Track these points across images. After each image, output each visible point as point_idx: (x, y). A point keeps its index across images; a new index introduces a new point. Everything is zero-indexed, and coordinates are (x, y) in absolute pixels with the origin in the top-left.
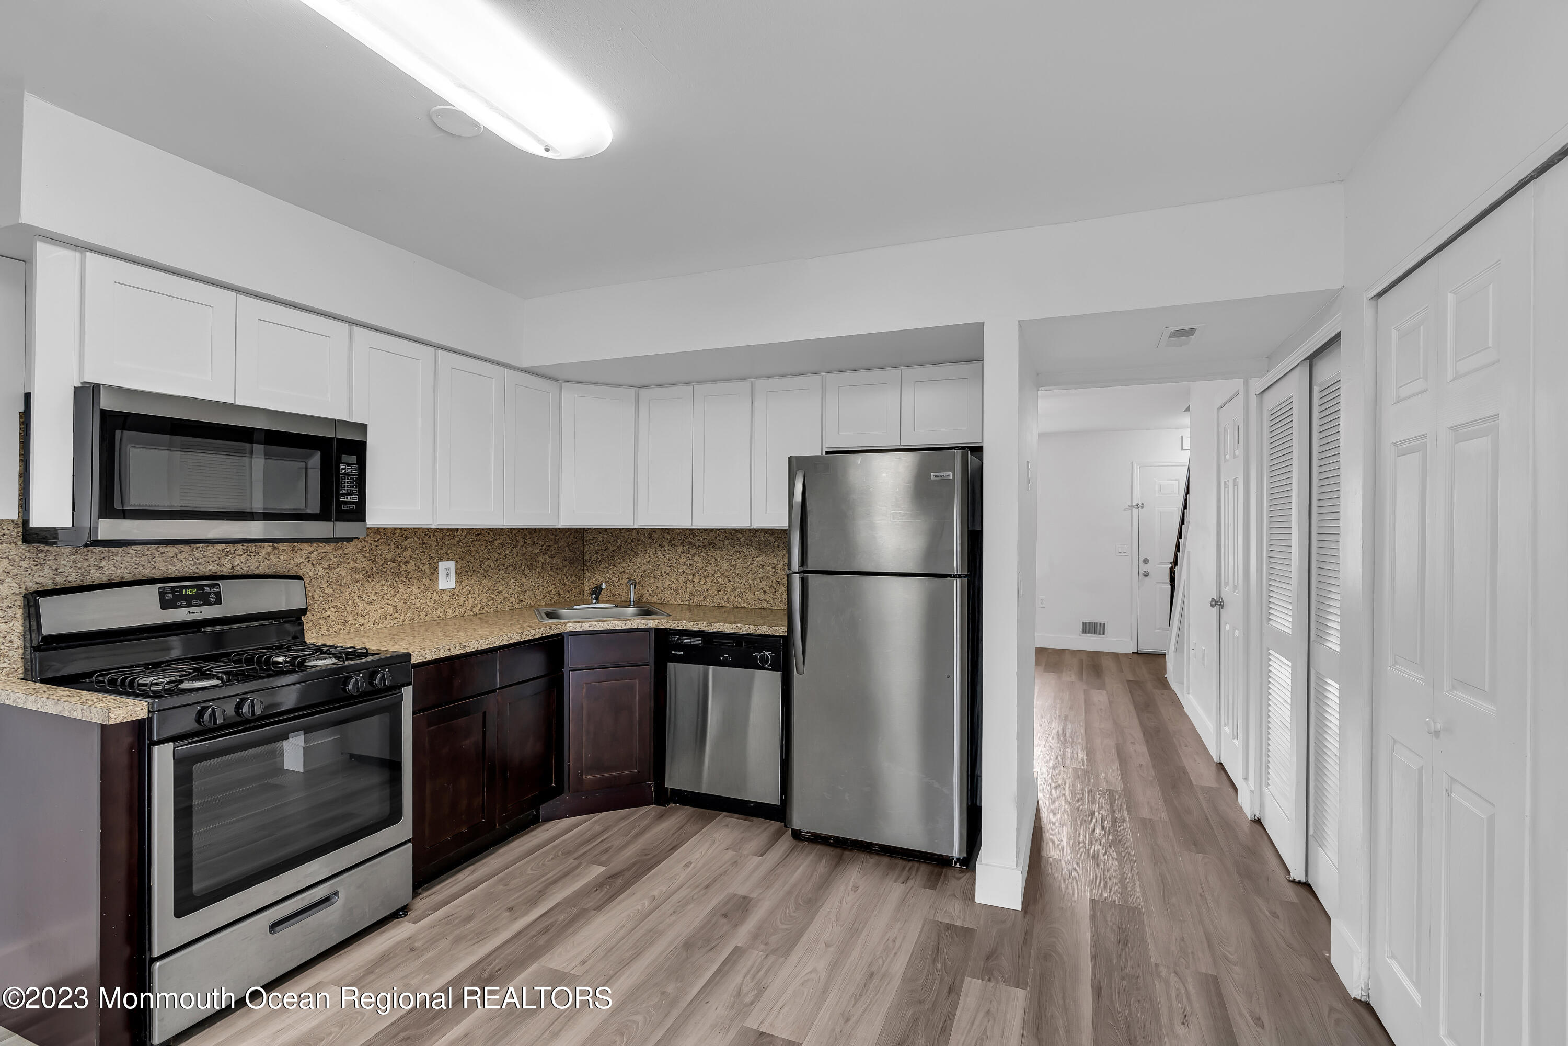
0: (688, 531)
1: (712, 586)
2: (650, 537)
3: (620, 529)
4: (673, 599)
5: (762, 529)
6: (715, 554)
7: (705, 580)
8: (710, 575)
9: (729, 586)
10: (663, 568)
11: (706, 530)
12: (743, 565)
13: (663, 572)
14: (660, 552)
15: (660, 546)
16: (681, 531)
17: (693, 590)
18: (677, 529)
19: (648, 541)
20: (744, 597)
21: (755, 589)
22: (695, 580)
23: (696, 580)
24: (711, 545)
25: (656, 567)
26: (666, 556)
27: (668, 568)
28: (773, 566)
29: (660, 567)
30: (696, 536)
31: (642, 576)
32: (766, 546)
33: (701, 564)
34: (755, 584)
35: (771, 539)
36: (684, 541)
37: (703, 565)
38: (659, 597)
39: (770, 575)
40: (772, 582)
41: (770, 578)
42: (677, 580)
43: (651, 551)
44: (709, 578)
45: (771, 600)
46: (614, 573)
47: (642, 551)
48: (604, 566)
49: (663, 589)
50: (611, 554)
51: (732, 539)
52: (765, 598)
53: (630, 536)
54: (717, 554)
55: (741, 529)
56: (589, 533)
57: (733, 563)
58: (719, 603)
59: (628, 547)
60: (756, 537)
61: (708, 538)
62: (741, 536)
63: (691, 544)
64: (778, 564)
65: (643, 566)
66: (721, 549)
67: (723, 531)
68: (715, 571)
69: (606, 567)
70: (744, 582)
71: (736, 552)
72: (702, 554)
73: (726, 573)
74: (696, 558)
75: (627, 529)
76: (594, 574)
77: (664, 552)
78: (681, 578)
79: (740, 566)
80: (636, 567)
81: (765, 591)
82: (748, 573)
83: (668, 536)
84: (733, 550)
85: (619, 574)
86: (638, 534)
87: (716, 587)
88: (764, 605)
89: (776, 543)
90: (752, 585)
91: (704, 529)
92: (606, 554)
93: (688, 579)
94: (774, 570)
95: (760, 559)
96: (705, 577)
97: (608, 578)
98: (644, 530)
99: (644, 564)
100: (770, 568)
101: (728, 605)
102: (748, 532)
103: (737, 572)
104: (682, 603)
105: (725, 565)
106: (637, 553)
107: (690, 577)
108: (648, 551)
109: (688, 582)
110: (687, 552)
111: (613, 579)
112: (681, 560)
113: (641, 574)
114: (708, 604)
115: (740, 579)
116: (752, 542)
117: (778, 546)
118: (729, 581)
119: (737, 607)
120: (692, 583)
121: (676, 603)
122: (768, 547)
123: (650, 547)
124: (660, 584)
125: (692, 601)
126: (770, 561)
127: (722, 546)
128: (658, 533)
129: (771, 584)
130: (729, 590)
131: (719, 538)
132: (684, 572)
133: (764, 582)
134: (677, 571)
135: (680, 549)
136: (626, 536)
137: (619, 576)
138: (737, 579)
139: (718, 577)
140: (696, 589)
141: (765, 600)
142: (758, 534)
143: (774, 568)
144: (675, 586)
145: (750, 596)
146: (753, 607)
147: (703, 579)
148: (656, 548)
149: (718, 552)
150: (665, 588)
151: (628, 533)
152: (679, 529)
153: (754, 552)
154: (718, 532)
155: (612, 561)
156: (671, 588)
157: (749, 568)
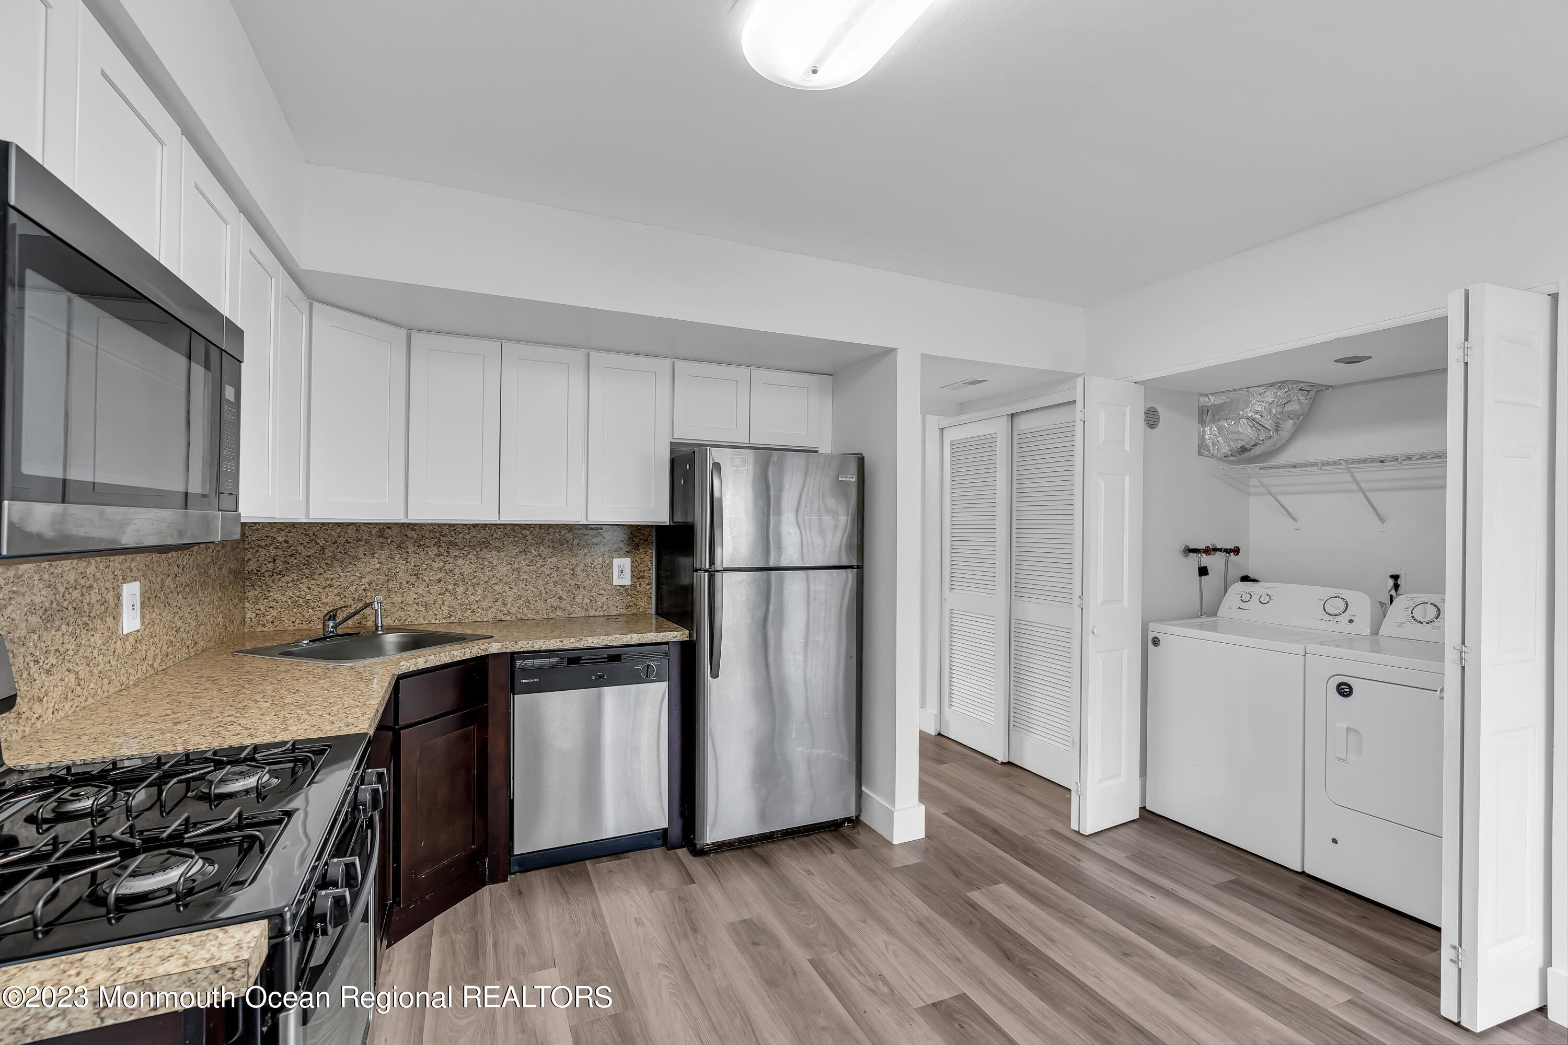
0: (446, 527)
1: (484, 597)
2: (382, 536)
3: (323, 524)
4: (422, 618)
5: (557, 525)
6: (489, 556)
7: (474, 589)
8: (482, 583)
9: (510, 597)
10: (403, 577)
11: (475, 526)
12: (530, 568)
13: (405, 583)
14: (399, 556)
15: (399, 547)
16: (436, 527)
17: (455, 604)
18: (428, 524)
19: (376, 542)
20: (532, 607)
21: (546, 596)
22: (457, 590)
23: (460, 590)
24: (485, 544)
25: (391, 576)
26: (409, 560)
27: (413, 577)
28: (571, 567)
29: (398, 576)
30: (460, 533)
31: (365, 590)
32: (562, 544)
33: (467, 569)
34: (547, 590)
35: (569, 536)
36: (439, 540)
37: (470, 571)
38: (397, 616)
39: (567, 577)
40: (570, 586)
41: (568, 582)
42: (429, 592)
43: (383, 555)
44: (480, 586)
45: (568, 607)
46: (309, 588)
47: (365, 554)
48: (289, 579)
49: (404, 605)
50: (304, 561)
51: (515, 537)
52: (562, 605)
53: (343, 534)
54: (492, 556)
55: (527, 525)
56: (257, 529)
57: (516, 566)
58: (496, 617)
59: (338, 550)
60: (548, 534)
61: (479, 536)
62: (528, 532)
63: (452, 544)
64: (577, 565)
65: (367, 576)
66: (499, 549)
67: (501, 527)
68: (489, 576)
69: (293, 581)
70: (532, 588)
71: (520, 552)
72: (470, 556)
73: (506, 578)
74: (460, 562)
75: (336, 524)
76: (266, 593)
77: (405, 556)
78: (435, 590)
79: (526, 569)
80: (353, 578)
81: (560, 598)
82: (538, 577)
83: (413, 534)
84: (517, 551)
85: (320, 590)
86: (357, 530)
87: (490, 597)
88: (559, 613)
89: (576, 541)
90: (544, 591)
91: (472, 525)
92: (292, 561)
93: (447, 590)
94: (572, 572)
95: (554, 559)
96: (473, 585)
97: (298, 597)
98: (370, 526)
99: (369, 573)
100: (567, 570)
101: (509, 618)
102: (538, 528)
103: (522, 577)
104: (437, 621)
105: (504, 569)
106: (356, 558)
107: (450, 587)
108: (377, 555)
109: (447, 594)
110: (446, 554)
111: (309, 597)
112: (436, 566)
113: (363, 587)
114: (478, 619)
115: (526, 585)
116: (543, 540)
117: (578, 545)
118: (511, 588)
119: (522, 620)
120: (454, 594)
121: (427, 622)
122: (565, 546)
123: (382, 548)
124: (399, 599)
125: (452, 618)
126: (567, 562)
127: (501, 545)
128: (395, 531)
129: (569, 588)
130: (510, 599)
131: (495, 535)
132: (440, 581)
133: (559, 586)
134: (427, 580)
135: (433, 551)
136: (334, 534)
137: (320, 593)
138: (522, 585)
139: (494, 584)
140: (459, 601)
141: (560, 607)
142: (551, 530)
143: (573, 570)
144: (425, 599)
145: (540, 604)
146: (545, 617)
147: (471, 588)
148: (391, 551)
149: (494, 553)
150: (408, 604)
151: (338, 530)
152: (432, 524)
153: (545, 552)
154: (493, 528)
155: (307, 571)
156: (417, 604)
157: (540, 571)
